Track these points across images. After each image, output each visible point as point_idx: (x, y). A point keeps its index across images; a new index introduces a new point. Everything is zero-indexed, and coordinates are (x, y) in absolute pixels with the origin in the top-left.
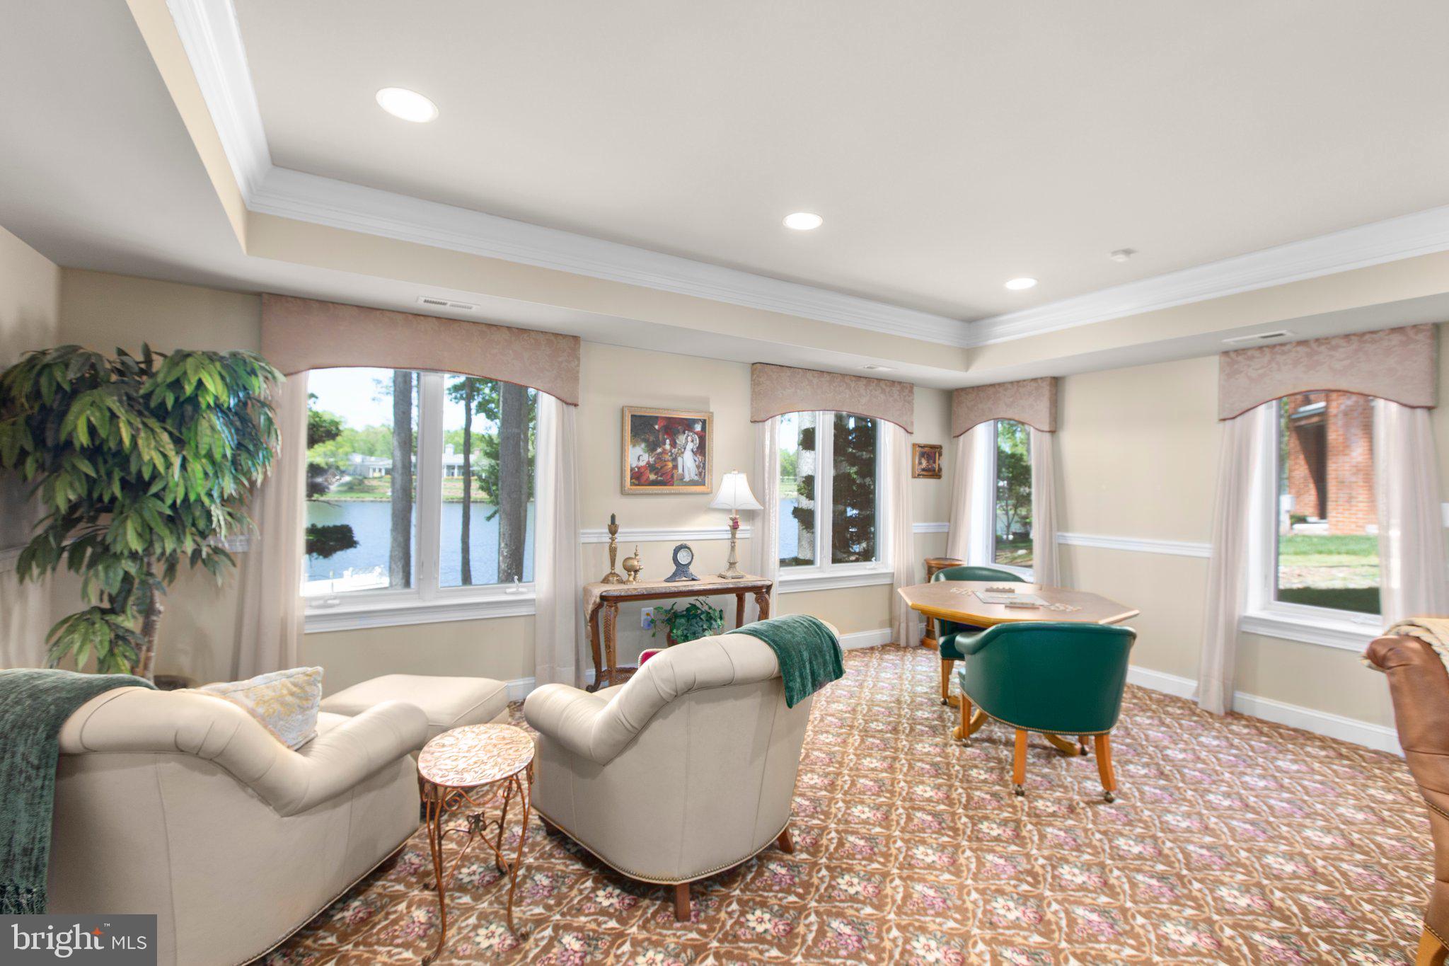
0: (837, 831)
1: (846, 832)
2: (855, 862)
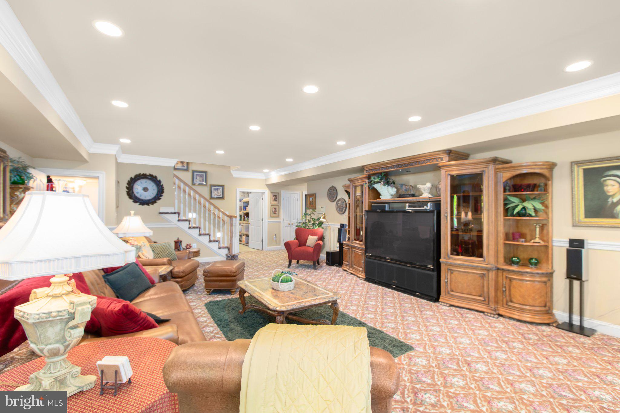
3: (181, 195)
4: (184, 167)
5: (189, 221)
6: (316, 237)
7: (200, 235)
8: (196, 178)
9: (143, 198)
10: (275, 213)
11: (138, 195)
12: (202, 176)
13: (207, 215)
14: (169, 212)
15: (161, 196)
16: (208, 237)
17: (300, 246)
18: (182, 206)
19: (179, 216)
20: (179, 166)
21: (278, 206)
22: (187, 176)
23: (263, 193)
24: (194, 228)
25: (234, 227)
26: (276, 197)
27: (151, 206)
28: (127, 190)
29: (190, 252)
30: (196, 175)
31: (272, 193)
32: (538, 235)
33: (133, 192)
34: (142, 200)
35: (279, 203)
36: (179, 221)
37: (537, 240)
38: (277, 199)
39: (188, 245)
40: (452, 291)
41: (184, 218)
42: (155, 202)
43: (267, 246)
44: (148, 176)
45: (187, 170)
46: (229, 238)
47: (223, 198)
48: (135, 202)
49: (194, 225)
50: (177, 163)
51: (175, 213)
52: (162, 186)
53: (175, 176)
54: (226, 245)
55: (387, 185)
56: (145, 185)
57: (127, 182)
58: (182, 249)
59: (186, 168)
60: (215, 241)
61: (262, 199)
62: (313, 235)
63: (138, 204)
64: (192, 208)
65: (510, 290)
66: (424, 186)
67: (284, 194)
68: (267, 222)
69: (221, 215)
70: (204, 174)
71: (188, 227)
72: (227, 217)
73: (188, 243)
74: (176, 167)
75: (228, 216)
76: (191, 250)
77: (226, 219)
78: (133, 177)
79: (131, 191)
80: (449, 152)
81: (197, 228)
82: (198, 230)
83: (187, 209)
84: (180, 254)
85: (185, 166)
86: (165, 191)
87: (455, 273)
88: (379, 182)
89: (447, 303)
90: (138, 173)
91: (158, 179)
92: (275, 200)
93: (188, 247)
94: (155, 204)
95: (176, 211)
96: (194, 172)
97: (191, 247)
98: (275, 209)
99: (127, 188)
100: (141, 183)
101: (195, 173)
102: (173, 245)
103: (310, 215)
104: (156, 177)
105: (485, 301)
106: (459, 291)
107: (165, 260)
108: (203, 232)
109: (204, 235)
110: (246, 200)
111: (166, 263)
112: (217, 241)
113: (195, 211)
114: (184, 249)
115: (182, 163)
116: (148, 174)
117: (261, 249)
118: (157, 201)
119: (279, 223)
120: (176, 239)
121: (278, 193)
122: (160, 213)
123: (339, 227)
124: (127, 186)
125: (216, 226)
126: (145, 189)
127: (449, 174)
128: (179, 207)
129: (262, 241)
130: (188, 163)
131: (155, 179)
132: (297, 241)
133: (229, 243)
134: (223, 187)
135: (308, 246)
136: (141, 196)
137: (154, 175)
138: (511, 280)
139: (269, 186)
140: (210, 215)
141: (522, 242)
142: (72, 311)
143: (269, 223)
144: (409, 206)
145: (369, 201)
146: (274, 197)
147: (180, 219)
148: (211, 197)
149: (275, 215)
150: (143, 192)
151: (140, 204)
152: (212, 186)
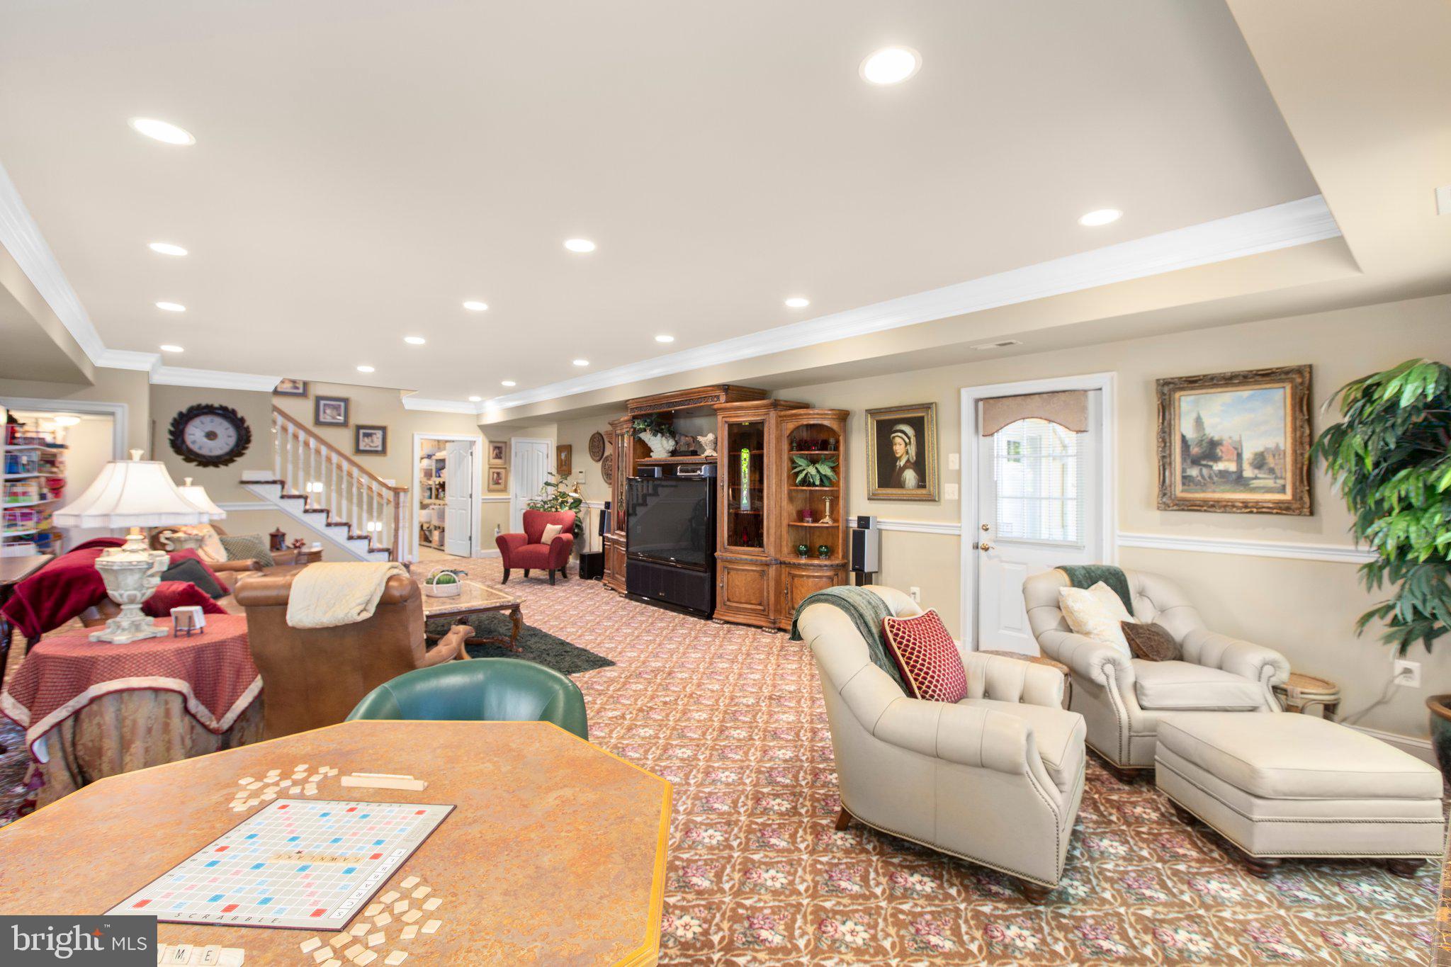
0: (799, 850)
1: (789, 851)
2: (778, 822)
3: (289, 447)
4: (297, 388)
5: (306, 498)
6: (559, 527)
7: (329, 525)
8: (325, 412)
9: (205, 452)
10: (498, 483)
11: (195, 448)
12: (337, 408)
13: (344, 486)
14: (263, 479)
15: (245, 448)
16: (345, 529)
17: (530, 542)
18: (290, 467)
19: (283, 488)
20: (287, 387)
21: (505, 468)
22: (302, 410)
23: (472, 443)
24: (315, 511)
25: (401, 510)
26: (500, 450)
27: (223, 468)
28: (171, 437)
29: (300, 554)
30: (325, 405)
31: (491, 442)
32: (827, 513)
33: (183, 441)
34: (204, 456)
35: (508, 461)
36: (283, 497)
37: (827, 519)
38: (503, 455)
39: (297, 541)
40: (729, 600)
41: (296, 493)
42: (232, 461)
43: (479, 549)
44: (217, 408)
45: (304, 395)
46: (393, 531)
47: (383, 452)
48: (188, 460)
49: (316, 507)
50: (282, 382)
51: (274, 482)
52: (247, 430)
53: (275, 409)
54: (385, 546)
55: (659, 435)
56: (209, 428)
57: (170, 420)
58: (284, 548)
59: (301, 391)
60: (360, 538)
61: (472, 454)
62: (554, 523)
63: (195, 463)
64: (312, 472)
65: (792, 592)
66: (705, 438)
67: (517, 444)
68: (481, 501)
69: (375, 486)
70: (342, 404)
71: (302, 509)
72: (388, 491)
73: (299, 538)
74: (279, 389)
75: (389, 488)
76: (305, 550)
77: (389, 495)
78: (184, 410)
79: (180, 439)
80: (726, 388)
81: (322, 511)
82: (324, 515)
83: (301, 474)
84: (280, 556)
85: (301, 390)
86: (253, 438)
87: (732, 573)
88: (645, 430)
89: (721, 620)
90: (194, 403)
91: (239, 415)
92: (498, 456)
93: (298, 544)
94: (231, 465)
95: (278, 478)
96: (318, 399)
97: (303, 544)
98: (498, 474)
99: (171, 433)
100: (202, 423)
101: (322, 403)
102: (267, 541)
103: (557, 485)
104: (234, 412)
105: (764, 610)
106: (736, 599)
107: (249, 562)
108: (335, 518)
109: (337, 525)
110: (439, 455)
111: (251, 567)
112: (366, 538)
113: (318, 479)
114: (288, 548)
115: (294, 382)
116: (216, 405)
117: (466, 554)
118: (235, 459)
119: (507, 501)
120: (273, 530)
121: (506, 443)
122: (243, 482)
123: (603, 507)
124: (172, 429)
125: (365, 507)
126: (211, 436)
127: (726, 422)
128: (284, 470)
129: (470, 538)
130: (305, 384)
131: (231, 415)
132: (526, 535)
133: (392, 539)
134: (384, 429)
135: (544, 544)
136: (200, 448)
137: (230, 406)
138: (794, 576)
139: (485, 429)
140: (350, 485)
141: (808, 522)
142: (151, 561)
143: (485, 501)
144: (681, 471)
145: (635, 462)
146: (497, 451)
147: (285, 493)
148: (358, 451)
149: (497, 487)
150: (205, 440)
151: (198, 465)
152: (359, 428)
